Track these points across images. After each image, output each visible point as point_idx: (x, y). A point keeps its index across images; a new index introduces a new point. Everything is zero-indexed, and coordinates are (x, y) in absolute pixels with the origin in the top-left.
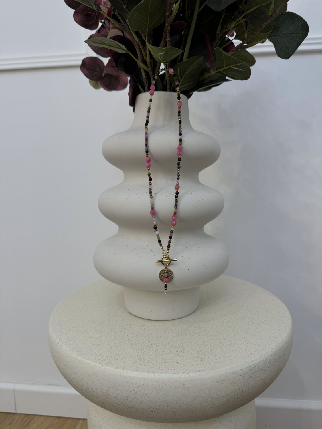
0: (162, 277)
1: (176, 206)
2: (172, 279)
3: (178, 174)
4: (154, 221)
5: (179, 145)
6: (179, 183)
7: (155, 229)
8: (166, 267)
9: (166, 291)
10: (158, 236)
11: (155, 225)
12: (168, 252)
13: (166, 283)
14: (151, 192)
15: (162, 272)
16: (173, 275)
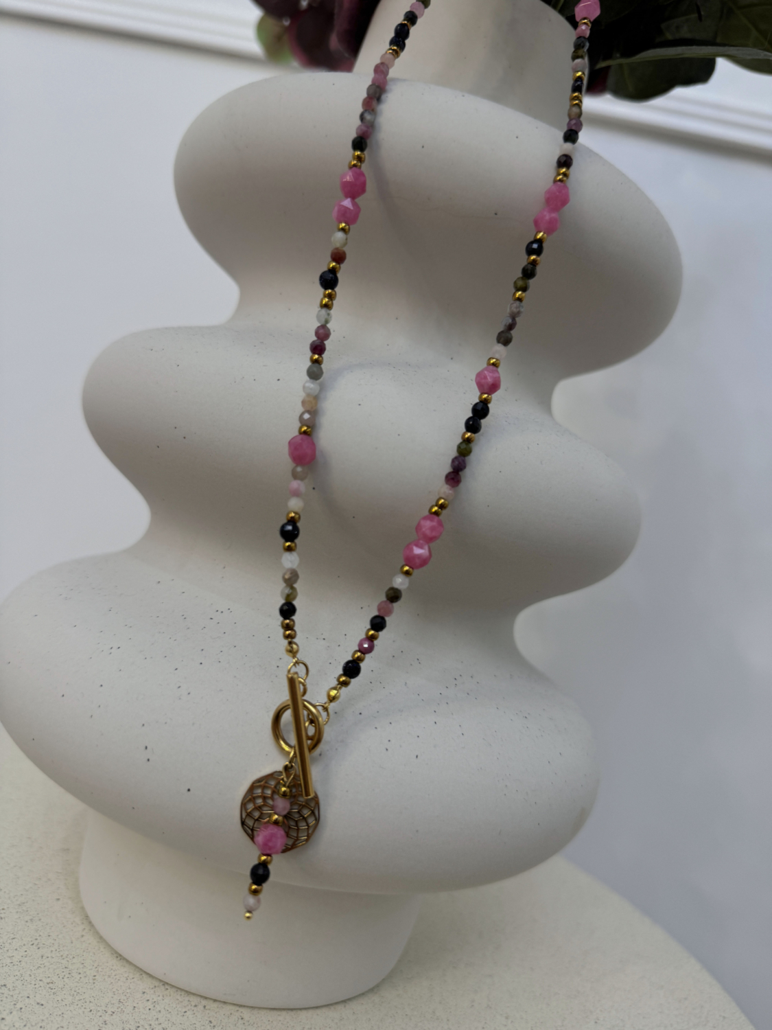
1: (453, 472)
2: (307, 840)
3: (514, 316)
4: (296, 494)
5: (555, 181)
6: (499, 364)
7: (287, 541)
8: (290, 762)
9: (251, 900)
10: (291, 580)
11: (292, 518)
12: (333, 693)
13: (268, 855)
14: (324, 345)
15: (264, 787)
16: (318, 820)
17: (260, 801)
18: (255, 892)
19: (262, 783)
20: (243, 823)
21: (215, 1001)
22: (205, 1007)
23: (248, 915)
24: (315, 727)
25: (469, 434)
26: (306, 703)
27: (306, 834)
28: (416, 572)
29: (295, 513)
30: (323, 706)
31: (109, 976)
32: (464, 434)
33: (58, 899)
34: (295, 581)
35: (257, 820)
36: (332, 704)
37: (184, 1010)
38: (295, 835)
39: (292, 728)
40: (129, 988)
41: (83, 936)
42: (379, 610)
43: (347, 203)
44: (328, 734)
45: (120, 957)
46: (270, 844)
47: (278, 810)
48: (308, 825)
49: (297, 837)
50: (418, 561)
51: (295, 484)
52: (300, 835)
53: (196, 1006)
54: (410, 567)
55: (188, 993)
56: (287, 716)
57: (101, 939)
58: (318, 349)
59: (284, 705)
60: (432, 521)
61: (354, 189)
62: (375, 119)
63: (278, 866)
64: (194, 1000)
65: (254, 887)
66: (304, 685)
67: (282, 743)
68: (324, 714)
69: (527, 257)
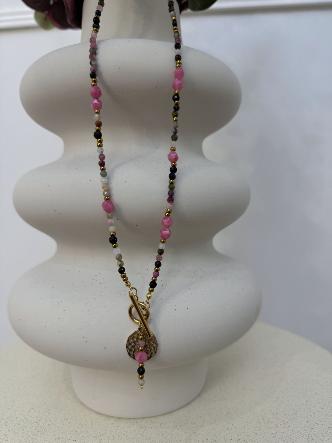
0: (133, 349)
1: (170, 197)
2: (155, 352)
3: (175, 128)
4: (111, 224)
5: (177, 67)
6: (175, 149)
7: (113, 244)
8: (140, 326)
9: (141, 381)
10: (119, 258)
11: (113, 234)
12: (149, 296)
13: (142, 363)
14: (104, 162)
15: (133, 338)
16: (157, 344)
17: (133, 344)
18: (141, 378)
19: (132, 337)
20: (129, 354)
21: (140, 418)
22: (137, 422)
23: (141, 387)
24: (145, 310)
25: (172, 181)
26: (139, 303)
27: (154, 351)
28: (167, 241)
29: (113, 232)
30: (146, 302)
31: (97, 422)
32: (170, 181)
33: (68, 399)
34: (121, 258)
35: (134, 351)
36: (149, 300)
37: (129, 426)
38: (150, 352)
39: (137, 313)
40: (106, 424)
41: (82, 410)
42: (157, 259)
43: (96, 101)
44: (151, 311)
45: (99, 414)
46: (142, 359)
47: (141, 346)
48: (154, 347)
49: (151, 353)
50: (166, 236)
51: (110, 221)
52: (152, 352)
53: (133, 423)
54: (164, 239)
55: (129, 419)
56: (134, 309)
57: (90, 409)
58: (102, 164)
59: (131, 306)
60: (167, 219)
61: (97, 95)
62: (96, 63)
63: (147, 366)
64: (132, 421)
65: (140, 376)
66: (137, 296)
67: (135, 320)
68: (148, 305)
69: (174, 102)
